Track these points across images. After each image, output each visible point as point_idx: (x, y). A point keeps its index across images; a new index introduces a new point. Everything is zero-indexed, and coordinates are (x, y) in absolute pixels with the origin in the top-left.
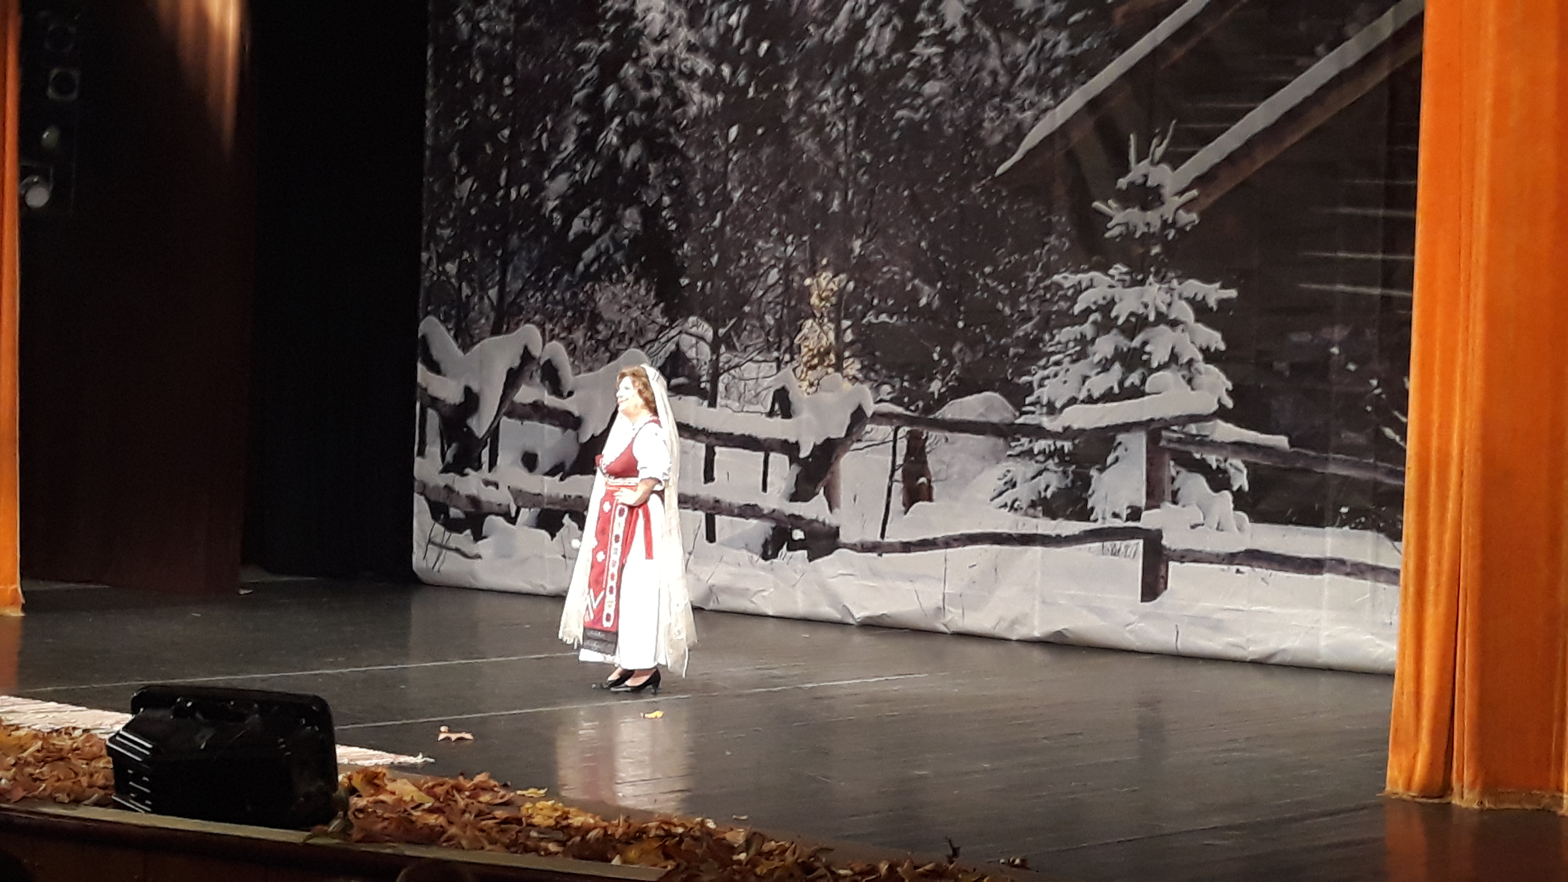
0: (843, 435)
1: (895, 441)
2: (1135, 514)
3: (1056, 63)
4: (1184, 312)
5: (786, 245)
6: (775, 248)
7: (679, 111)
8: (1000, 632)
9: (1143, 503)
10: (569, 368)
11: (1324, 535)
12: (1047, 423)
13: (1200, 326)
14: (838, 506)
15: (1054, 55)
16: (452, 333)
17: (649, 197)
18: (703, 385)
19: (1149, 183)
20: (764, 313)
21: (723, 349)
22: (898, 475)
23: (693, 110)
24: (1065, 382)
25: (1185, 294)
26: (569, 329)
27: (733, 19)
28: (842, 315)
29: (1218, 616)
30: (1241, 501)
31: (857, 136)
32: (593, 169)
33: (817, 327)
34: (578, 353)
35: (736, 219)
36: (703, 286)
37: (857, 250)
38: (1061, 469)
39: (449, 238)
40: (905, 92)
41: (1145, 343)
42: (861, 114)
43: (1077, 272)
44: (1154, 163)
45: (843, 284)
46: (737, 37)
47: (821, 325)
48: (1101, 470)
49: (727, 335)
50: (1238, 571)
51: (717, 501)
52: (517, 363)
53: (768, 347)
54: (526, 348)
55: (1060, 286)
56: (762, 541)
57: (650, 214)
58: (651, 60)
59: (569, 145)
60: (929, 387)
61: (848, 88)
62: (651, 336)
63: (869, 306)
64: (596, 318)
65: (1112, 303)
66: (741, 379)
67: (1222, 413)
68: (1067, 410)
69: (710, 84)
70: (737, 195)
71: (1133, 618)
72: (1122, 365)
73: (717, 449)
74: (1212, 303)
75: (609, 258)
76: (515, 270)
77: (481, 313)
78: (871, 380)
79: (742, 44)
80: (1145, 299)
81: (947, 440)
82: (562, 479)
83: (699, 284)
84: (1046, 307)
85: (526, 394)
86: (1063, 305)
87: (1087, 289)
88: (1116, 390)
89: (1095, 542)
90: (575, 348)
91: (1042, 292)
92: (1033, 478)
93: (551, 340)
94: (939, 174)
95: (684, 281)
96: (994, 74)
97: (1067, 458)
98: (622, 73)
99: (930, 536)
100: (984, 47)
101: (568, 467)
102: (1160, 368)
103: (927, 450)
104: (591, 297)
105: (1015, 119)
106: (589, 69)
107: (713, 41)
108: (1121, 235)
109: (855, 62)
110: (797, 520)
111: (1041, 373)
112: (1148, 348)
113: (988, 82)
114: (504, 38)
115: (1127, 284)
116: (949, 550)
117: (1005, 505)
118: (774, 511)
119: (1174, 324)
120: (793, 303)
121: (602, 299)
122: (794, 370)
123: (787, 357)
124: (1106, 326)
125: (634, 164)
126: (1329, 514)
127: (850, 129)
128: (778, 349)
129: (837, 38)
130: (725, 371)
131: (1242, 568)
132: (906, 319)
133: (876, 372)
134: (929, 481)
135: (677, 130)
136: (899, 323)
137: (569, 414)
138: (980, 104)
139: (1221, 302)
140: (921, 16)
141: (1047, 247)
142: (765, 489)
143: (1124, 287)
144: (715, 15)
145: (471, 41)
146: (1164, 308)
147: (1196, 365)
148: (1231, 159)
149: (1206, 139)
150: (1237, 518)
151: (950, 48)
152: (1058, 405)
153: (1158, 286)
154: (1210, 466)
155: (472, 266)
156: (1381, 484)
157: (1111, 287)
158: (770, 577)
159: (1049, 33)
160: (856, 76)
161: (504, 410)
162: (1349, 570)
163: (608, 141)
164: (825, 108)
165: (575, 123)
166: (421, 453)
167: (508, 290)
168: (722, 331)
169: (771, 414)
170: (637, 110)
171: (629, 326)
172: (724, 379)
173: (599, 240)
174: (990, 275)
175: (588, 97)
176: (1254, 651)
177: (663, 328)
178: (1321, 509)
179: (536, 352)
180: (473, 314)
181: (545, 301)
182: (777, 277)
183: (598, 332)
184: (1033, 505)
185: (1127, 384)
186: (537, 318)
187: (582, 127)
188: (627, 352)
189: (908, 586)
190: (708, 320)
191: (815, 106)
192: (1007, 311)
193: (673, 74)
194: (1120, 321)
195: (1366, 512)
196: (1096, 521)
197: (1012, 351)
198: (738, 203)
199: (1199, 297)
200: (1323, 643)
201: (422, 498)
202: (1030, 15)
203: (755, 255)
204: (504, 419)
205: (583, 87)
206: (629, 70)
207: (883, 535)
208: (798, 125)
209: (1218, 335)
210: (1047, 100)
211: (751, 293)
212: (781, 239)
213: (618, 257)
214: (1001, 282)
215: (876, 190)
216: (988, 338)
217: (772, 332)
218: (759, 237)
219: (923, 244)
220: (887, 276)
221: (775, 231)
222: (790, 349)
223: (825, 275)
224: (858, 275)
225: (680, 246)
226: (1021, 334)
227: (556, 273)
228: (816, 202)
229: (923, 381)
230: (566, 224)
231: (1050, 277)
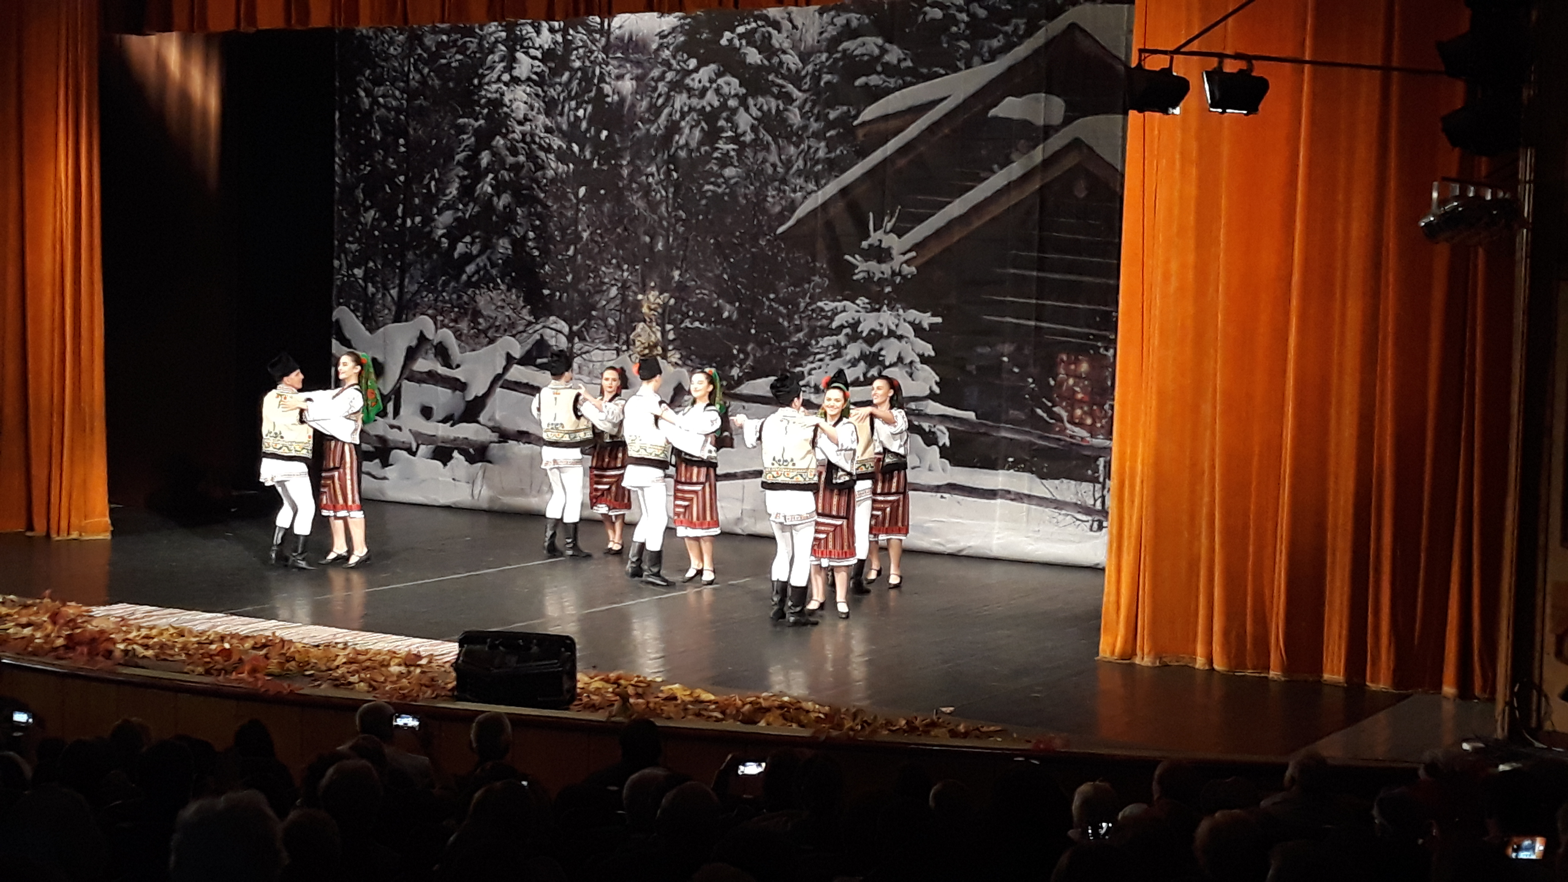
3: (817, 162)
4: (907, 330)
5: (623, 271)
6: (615, 273)
7: (539, 174)
10: (457, 349)
11: (997, 475)
13: (918, 339)
15: (816, 157)
16: (361, 319)
17: (518, 232)
19: (883, 246)
20: (607, 317)
21: (576, 340)
23: (550, 173)
25: (908, 319)
26: (455, 321)
27: (581, 113)
28: (667, 320)
29: (931, 525)
30: (944, 453)
31: (674, 198)
32: (472, 209)
33: (647, 328)
34: (463, 338)
35: (586, 253)
36: (560, 297)
37: (677, 278)
39: (356, 251)
40: (711, 173)
41: (881, 349)
42: (677, 186)
43: (833, 301)
44: (886, 233)
45: (666, 300)
46: (584, 125)
47: (650, 327)
49: (580, 330)
50: (942, 497)
52: (414, 343)
53: (610, 340)
54: (421, 333)
55: (822, 310)
57: (519, 244)
58: (517, 136)
59: (453, 190)
60: (731, 372)
61: (668, 168)
62: (521, 328)
63: (686, 315)
64: (477, 314)
65: (859, 322)
66: (591, 361)
67: (932, 396)
69: (563, 156)
70: (585, 235)
72: (866, 363)
74: (926, 325)
75: (487, 271)
76: (412, 277)
77: (384, 306)
78: (687, 365)
79: (588, 130)
80: (881, 321)
81: (744, 407)
82: (452, 426)
83: (558, 294)
84: (813, 323)
85: (422, 365)
86: (825, 322)
87: (842, 312)
88: (862, 379)
90: (461, 334)
91: (810, 313)
93: (441, 328)
94: (736, 230)
95: (546, 292)
96: (774, 166)
98: (494, 143)
99: (732, 471)
100: (767, 148)
101: (456, 417)
102: (891, 366)
104: (473, 299)
105: (790, 197)
106: (468, 139)
107: (565, 127)
108: (864, 278)
109: (673, 150)
111: (810, 366)
112: (883, 353)
113: (770, 171)
114: (398, 111)
115: (868, 310)
116: (746, 481)
119: (900, 338)
120: (628, 311)
121: (481, 301)
122: (630, 356)
123: (625, 348)
124: (854, 337)
125: (505, 207)
126: (1000, 462)
127: (671, 196)
128: (617, 342)
129: (660, 132)
130: (578, 355)
131: (945, 495)
132: (713, 325)
133: (691, 360)
135: (539, 187)
136: (709, 329)
137: (458, 380)
138: (765, 185)
139: (931, 325)
140: (721, 123)
141: (812, 284)
143: (866, 312)
144: (566, 109)
145: (371, 112)
146: (893, 327)
147: (915, 364)
148: (938, 234)
149: (921, 219)
150: (943, 465)
151: (743, 146)
153: (889, 312)
154: (924, 430)
155: (376, 272)
156: (1035, 444)
157: (858, 311)
159: (813, 142)
160: (673, 159)
161: (405, 376)
162: (1013, 497)
163: (485, 189)
164: (651, 179)
165: (458, 177)
167: (405, 291)
168: (575, 328)
170: (506, 169)
171: (503, 321)
173: (478, 260)
174: (773, 299)
175: (468, 159)
176: (950, 548)
177: (530, 323)
178: (996, 459)
179: (430, 335)
180: (377, 307)
181: (436, 300)
182: (616, 292)
183: (479, 324)
186: (430, 312)
187: (462, 178)
188: (501, 339)
190: (565, 320)
191: (644, 178)
192: (786, 324)
193: (534, 147)
194: (864, 334)
195: (1024, 461)
197: (789, 351)
198: (587, 240)
199: (917, 322)
200: (995, 542)
202: (799, 128)
203: (599, 276)
204: (405, 382)
205: (463, 151)
206: (499, 141)
208: (631, 190)
209: (930, 346)
210: (811, 186)
211: (597, 303)
212: (619, 267)
213: (494, 272)
214: (781, 305)
215: (690, 237)
216: (773, 341)
217: (613, 331)
218: (603, 264)
219: (725, 276)
220: (700, 296)
221: (614, 261)
222: (627, 343)
223: (653, 293)
224: (677, 294)
225: (543, 267)
226: (796, 339)
227: (444, 281)
228: (645, 243)
229: (727, 367)
230: (452, 247)
231: (815, 303)
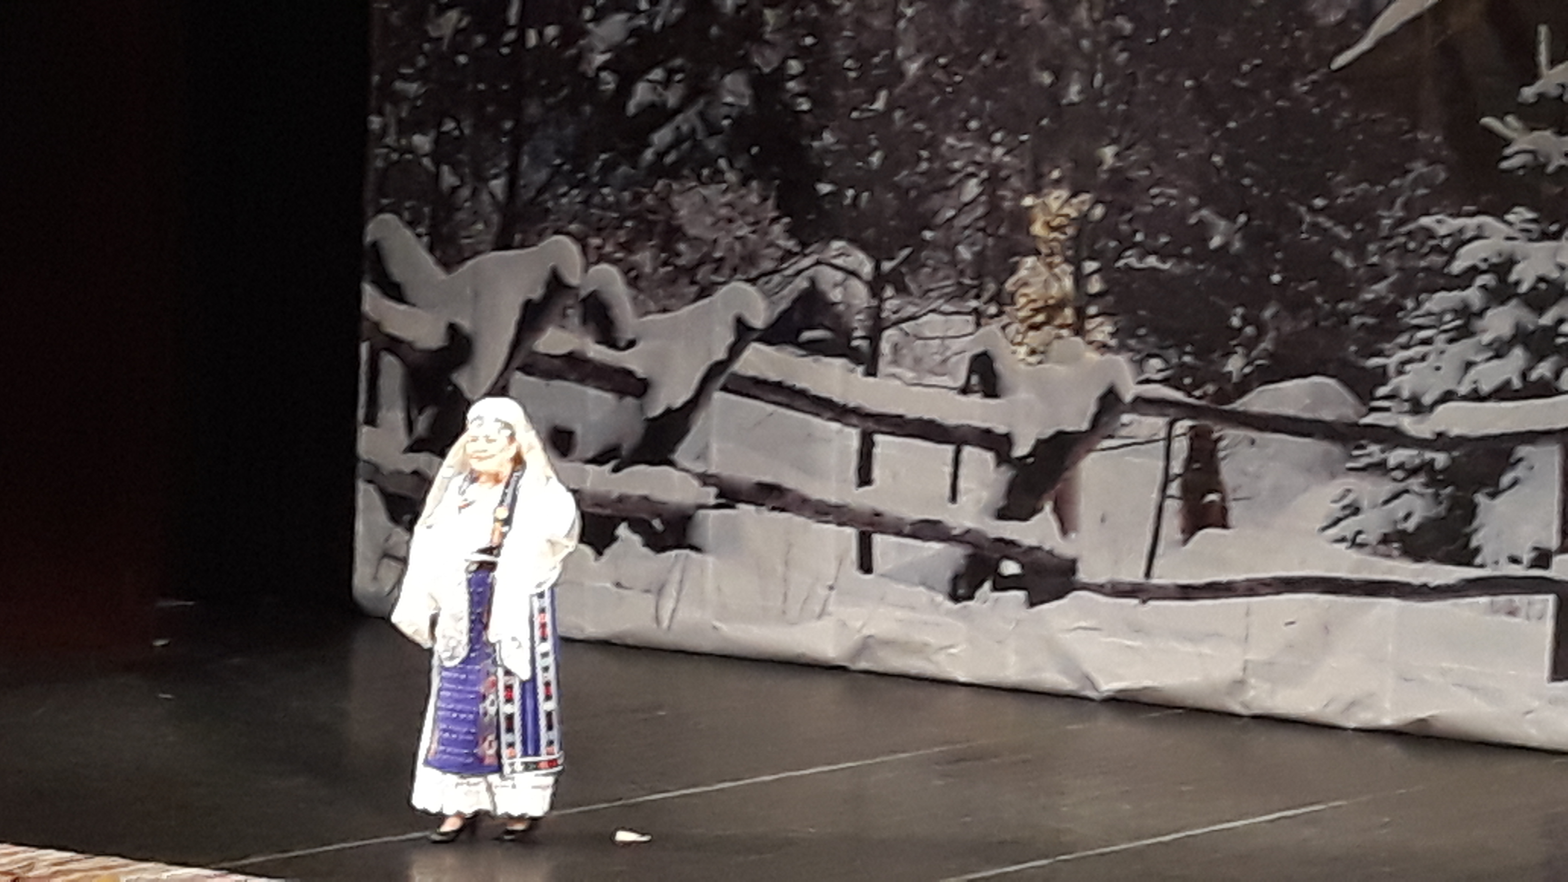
0: (1085, 426)
1: (1169, 439)
2: (1543, 558)
5: (992, 145)
6: (975, 150)
8: (1331, 715)
9: (1554, 542)
10: (629, 306)
12: (1409, 424)
14: (1075, 529)
16: (425, 239)
17: (765, 60)
18: (855, 343)
20: (956, 244)
21: (889, 292)
22: (1174, 488)
24: (1438, 369)
26: (627, 247)
28: (1084, 254)
33: (1043, 269)
34: (644, 284)
35: (914, 104)
36: (856, 198)
37: (1109, 161)
38: (1430, 491)
39: (418, 97)
41: (1561, 321)
43: (1458, 215)
45: (1085, 208)
47: (1050, 266)
48: (1493, 495)
49: (897, 271)
51: (878, 515)
52: (537, 294)
53: (961, 293)
54: (553, 272)
55: (1431, 233)
56: (948, 574)
57: (766, 85)
60: (1224, 366)
62: (768, 265)
63: (1126, 244)
64: (673, 233)
65: (1510, 262)
66: (916, 338)
68: (1441, 408)
70: (913, 68)
71: (1536, 704)
72: (1526, 350)
73: (878, 438)
75: (697, 145)
76: (535, 153)
77: (476, 215)
78: (1130, 350)
81: (1252, 442)
82: (616, 470)
83: (850, 194)
84: (1409, 261)
85: (556, 340)
86: (1437, 260)
87: (1473, 239)
88: (1517, 383)
89: (1481, 595)
90: (637, 277)
91: (1402, 240)
92: (1387, 502)
93: (597, 263)
94: (1243, 60)
95: (825, 188)
97: (1440, 477)
99: (1223, 578)
101: (624, 453)
103: (1221, 454)
104: (666, 201)
108: (1523, 167)
110: (1008, 548)
111: (1400, 355)
115: (1535, 236)
116: (1254, 600)
117: (1343, 540)
118: (968, 531)
120: (1002, 231)
121: (684, 206)
122: (1004, 328)
123: (993, 309)
124: (1502, 293)
128: (977, 297)
130: (892, 324)
132: (1187, 264)
133: (1139, 339)
134: (1223, 499)
136: (1176, 271)
137: (630, 373)
141: (1410, 176)
142: (954, 498)
143: (1531, 240)
152: (1427, 400)
155: (460, 142)
157: (1510, 238)
158: (961, 625)
161: (516, 363)
166: (371, 421)
167: (522, 182)
168: (887, 266)
169: (965, 390)
171: (731, 249)
172: (889, 336)
173: (680, 118)
174: (1322, 210)
177: (789, 254)
179: (573, 278)
180: (461, 216)
181: (586, 202)
182: (977, 191)
183: (678, 255)
184: (1385, 540)
185: (1534, 376)
186: (573, 227)
188: (725, 288)
189: (1188, 648)
190: (864, 247)
192: (1349, 263)
194: (1524, 288)
196: (1482, 566)
197: (1356, 321)
198: (915, 78)
201: (371, 488)
203: (941, 156)
204: (518, 376)
207: (1148, 574)
211: (936, 213)
212: (984, 136)
213: (712, 144)
214: (1339, 223)
215: (1140, 75)
216: (1319, 300)
217: (969, 272)
218: (948, 131)
219: (1217, 159)
220: (1158, 201)
221: (973, 124)
222: (997, 298)
223: (1056, 193)
224: (1109, 198)
225: (817, 135)
226: (1369, 296)
227: (605, 161)
228: (1040, 86)
229: (1215, 356)
230: (624, 90)
231: (1415, 219)
